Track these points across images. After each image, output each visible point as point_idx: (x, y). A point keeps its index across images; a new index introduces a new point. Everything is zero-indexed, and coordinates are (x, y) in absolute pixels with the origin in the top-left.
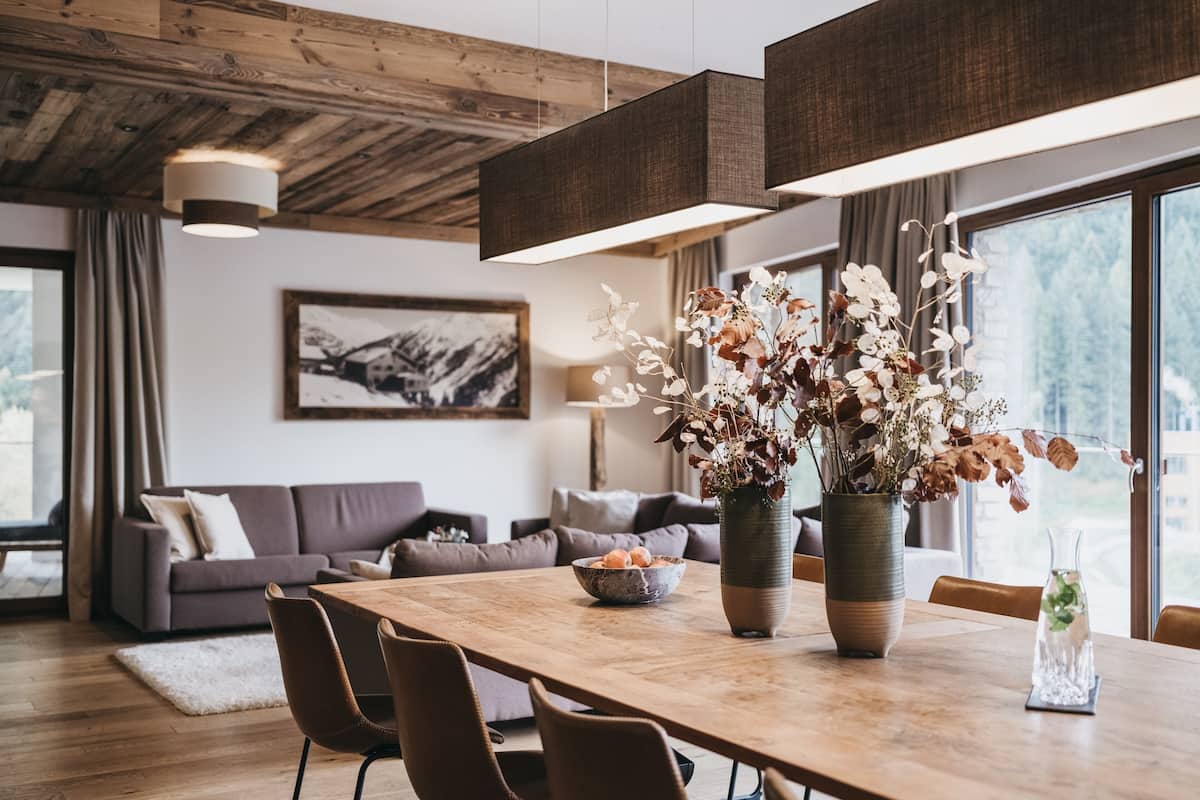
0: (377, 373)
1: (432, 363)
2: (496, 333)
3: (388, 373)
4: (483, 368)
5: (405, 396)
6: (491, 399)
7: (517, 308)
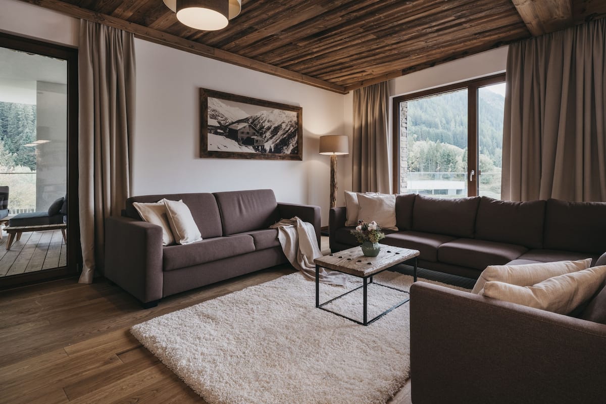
0: (242, 135)
1: (265, 132)
2: (290, 120)
3: (248, 136)
4: (285, 136)
5: (254, 148)
6: (288, 151)
7: (298, 109)
